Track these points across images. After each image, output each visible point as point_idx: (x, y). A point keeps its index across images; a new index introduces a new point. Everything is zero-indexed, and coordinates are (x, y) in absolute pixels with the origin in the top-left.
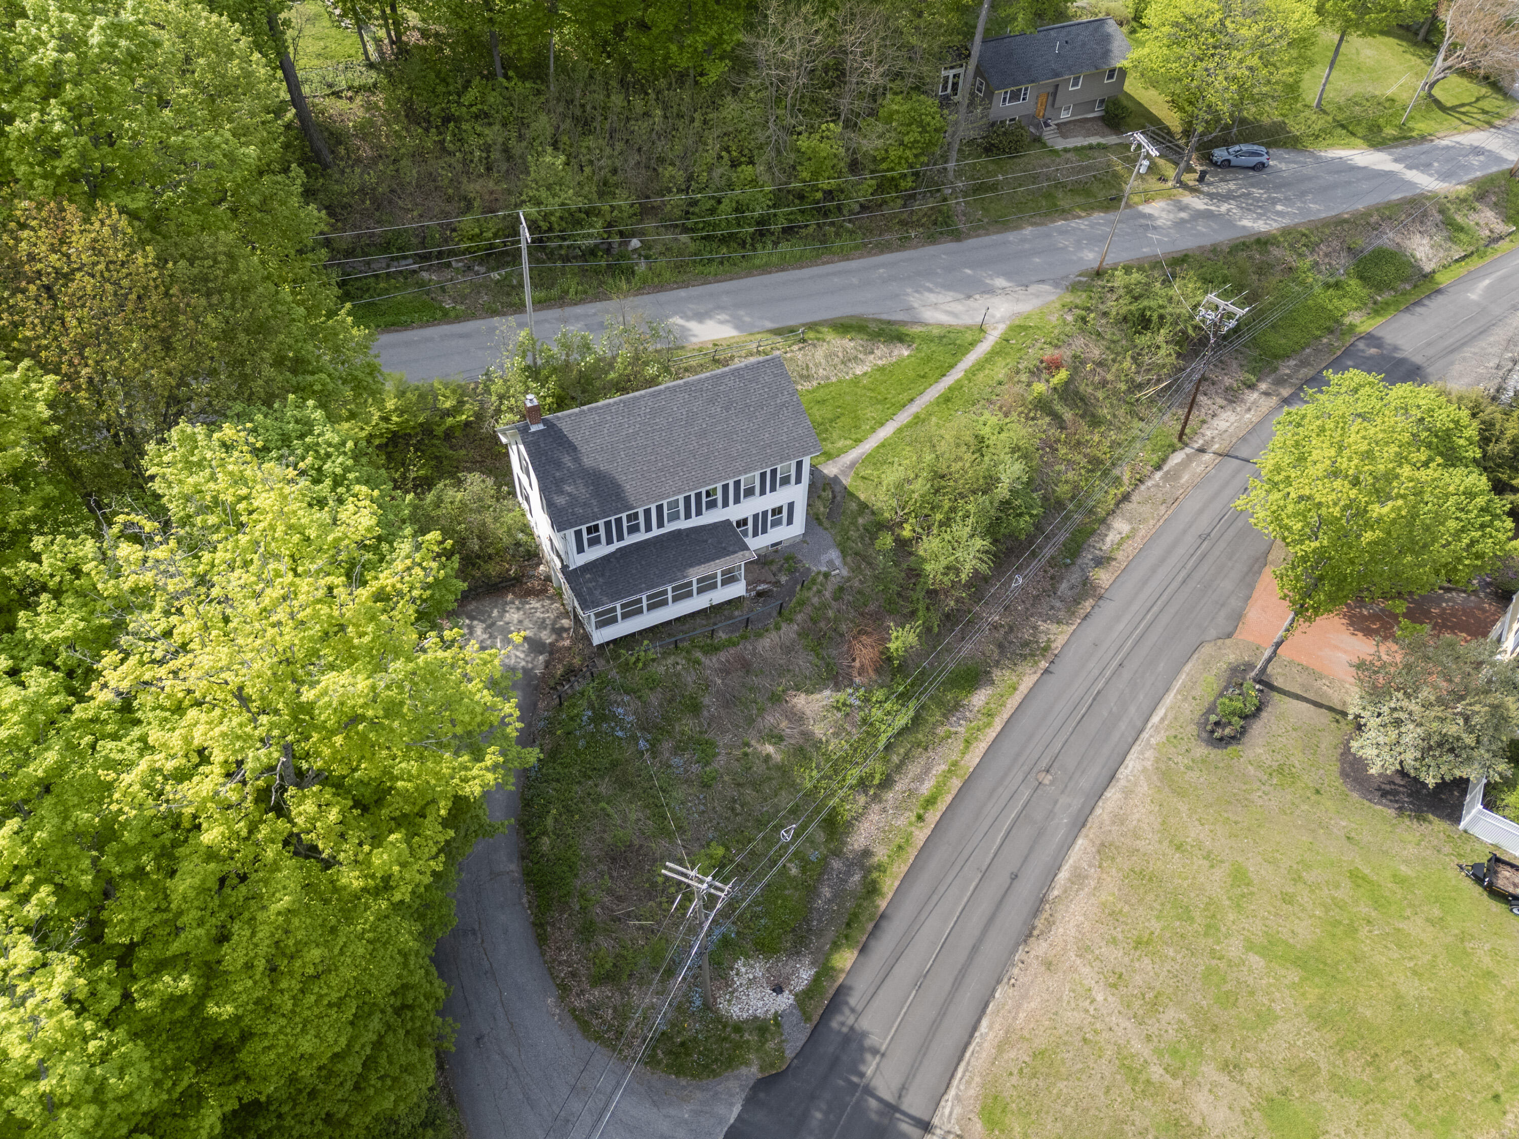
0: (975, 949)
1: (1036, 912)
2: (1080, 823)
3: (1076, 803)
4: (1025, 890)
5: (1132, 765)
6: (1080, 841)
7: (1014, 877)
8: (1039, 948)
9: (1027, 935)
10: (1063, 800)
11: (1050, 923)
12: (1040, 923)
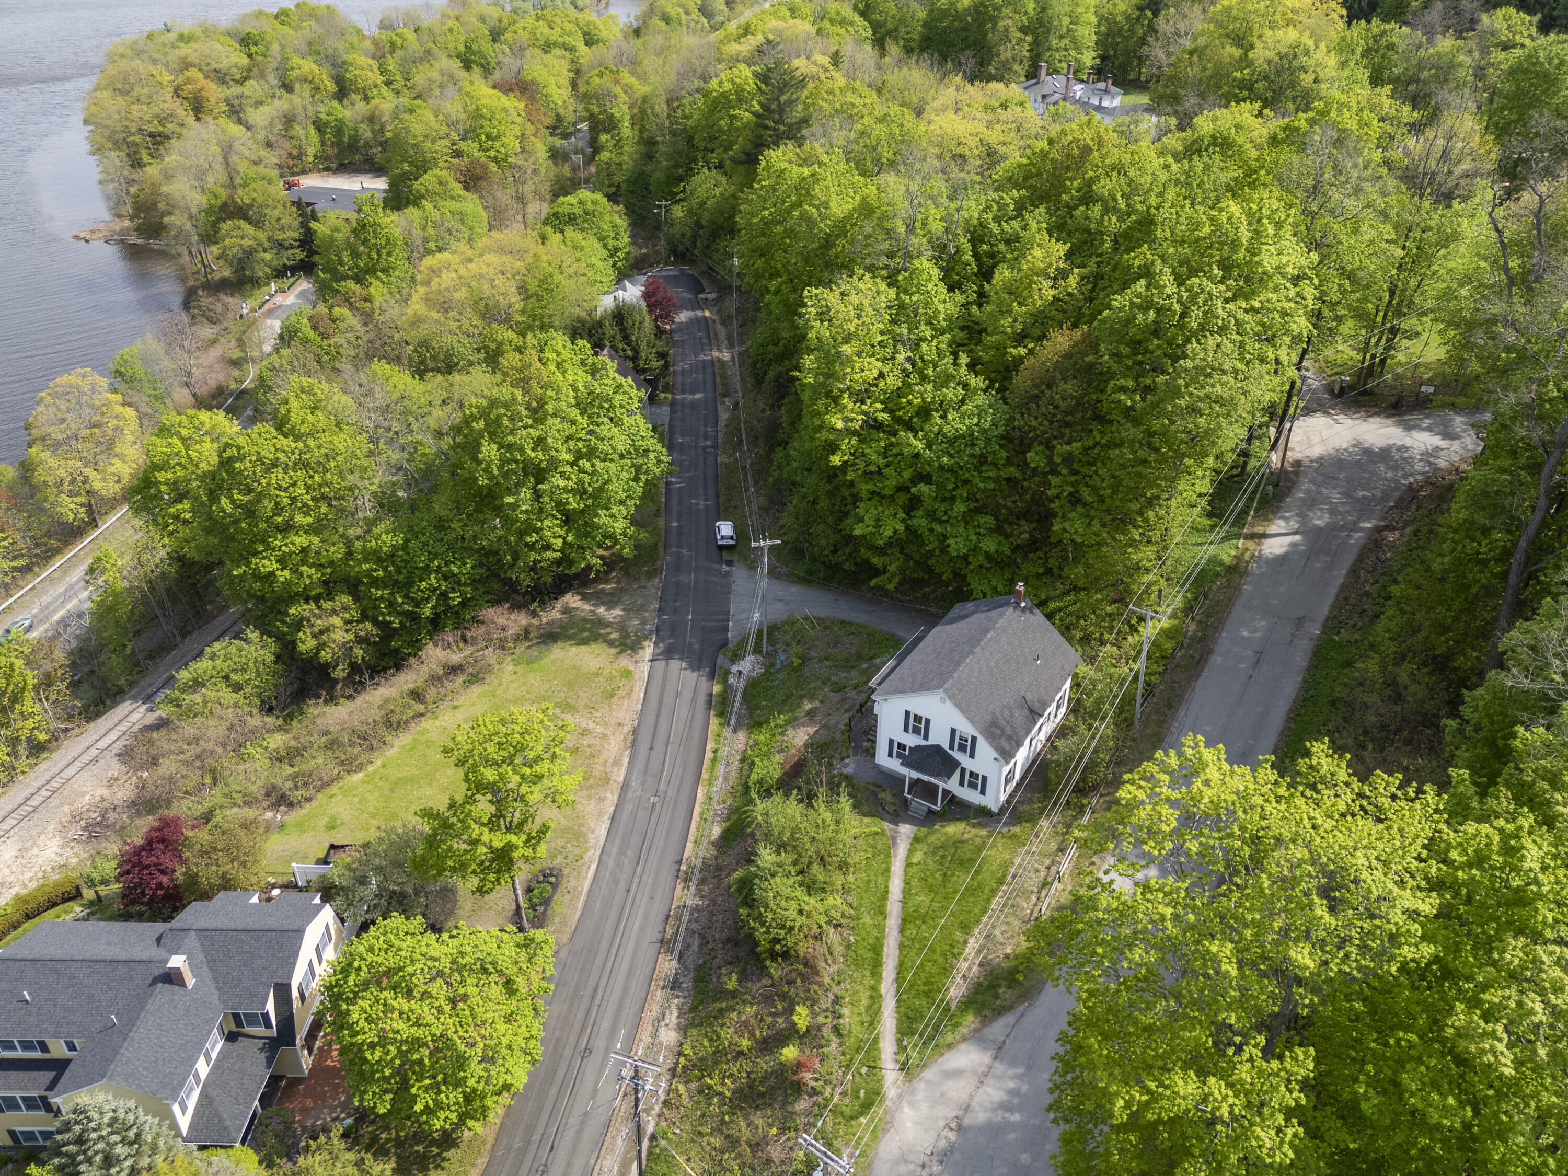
0: (658, 715)
1: (634, 742)
2: (625, 787)
3: (630, 794)
4: (643, 746)
5: (602, 832)
6: (621, 779)
7: (651, 748)
8: (627, 729)
9: (635, 731)
10: (639, 793)
11: (625, 739)
12: (631, 738)
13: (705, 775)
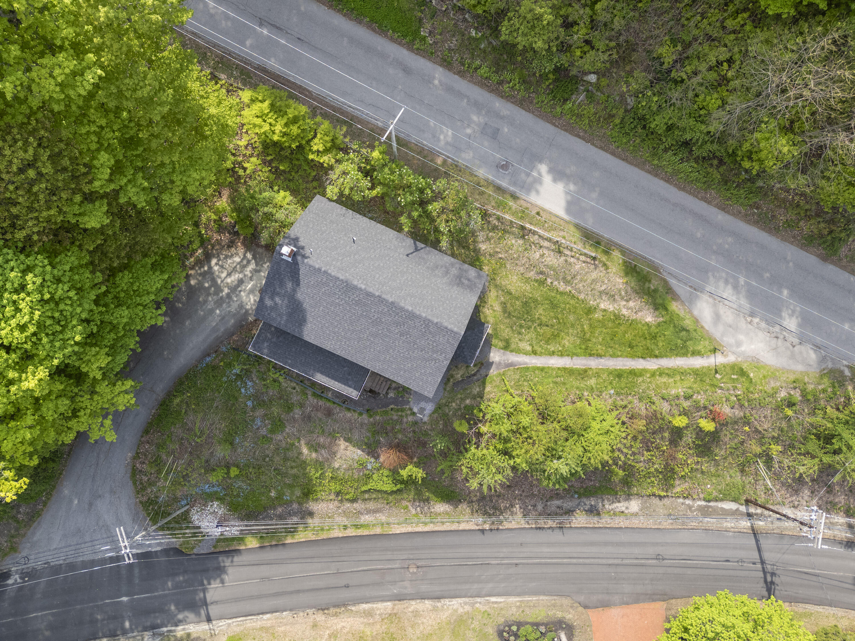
0: (298, 592)
1: (337, 606)
2: (400, 598)
3: (409, 590)
4: (344, 595)
5: (455, 603)
6: (389, 604)
7: (347, 586)
8: (320, 617)
9: (323, 609)
10: (407, 584)
12: (332, 610)
13: (378, 530)
